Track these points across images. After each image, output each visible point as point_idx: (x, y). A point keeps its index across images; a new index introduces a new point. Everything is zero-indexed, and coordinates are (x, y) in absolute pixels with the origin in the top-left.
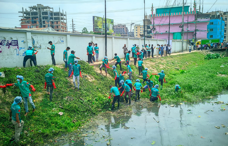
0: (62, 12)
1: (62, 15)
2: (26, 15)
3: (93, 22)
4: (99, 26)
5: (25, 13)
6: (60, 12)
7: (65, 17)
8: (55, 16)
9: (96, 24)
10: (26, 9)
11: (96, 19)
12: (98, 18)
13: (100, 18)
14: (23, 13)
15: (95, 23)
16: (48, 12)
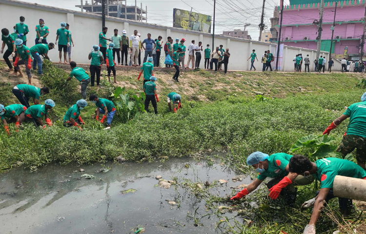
0: (140, 7)
1: (139, 11)
2: (87, 11)
3: (174, 19)
4: (183, 26)
5: (84, 8)
6: (136, 6)
7: (144, 15)
8: (128, 14)
9: (179, 23)
10: (86, 2)
11: (178, 13)
12: (182, 11)
13: (186, 12)
14: (82, 7)
15: (176, 21)
16: (118, 7)
